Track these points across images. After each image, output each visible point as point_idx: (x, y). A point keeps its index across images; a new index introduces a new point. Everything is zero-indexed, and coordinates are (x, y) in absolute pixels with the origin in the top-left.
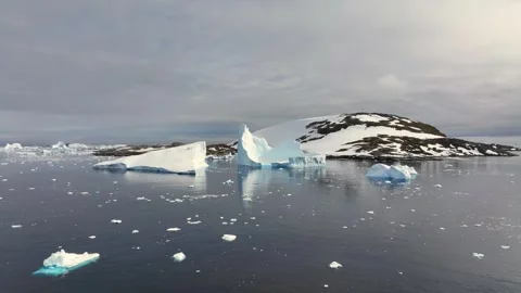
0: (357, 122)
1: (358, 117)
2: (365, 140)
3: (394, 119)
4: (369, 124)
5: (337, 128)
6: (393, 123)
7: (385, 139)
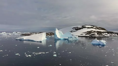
0: (85, 27)
1: (85, 26)
2: (88, 32)
3: (94, 27)
4: (88, 28)
5: (80, 29)
6: (94, 28)
7: (93, 32)
